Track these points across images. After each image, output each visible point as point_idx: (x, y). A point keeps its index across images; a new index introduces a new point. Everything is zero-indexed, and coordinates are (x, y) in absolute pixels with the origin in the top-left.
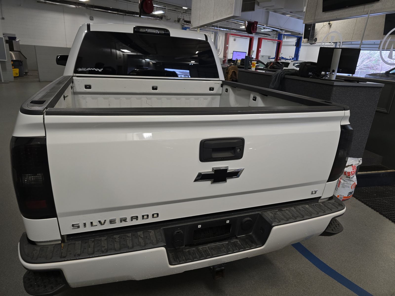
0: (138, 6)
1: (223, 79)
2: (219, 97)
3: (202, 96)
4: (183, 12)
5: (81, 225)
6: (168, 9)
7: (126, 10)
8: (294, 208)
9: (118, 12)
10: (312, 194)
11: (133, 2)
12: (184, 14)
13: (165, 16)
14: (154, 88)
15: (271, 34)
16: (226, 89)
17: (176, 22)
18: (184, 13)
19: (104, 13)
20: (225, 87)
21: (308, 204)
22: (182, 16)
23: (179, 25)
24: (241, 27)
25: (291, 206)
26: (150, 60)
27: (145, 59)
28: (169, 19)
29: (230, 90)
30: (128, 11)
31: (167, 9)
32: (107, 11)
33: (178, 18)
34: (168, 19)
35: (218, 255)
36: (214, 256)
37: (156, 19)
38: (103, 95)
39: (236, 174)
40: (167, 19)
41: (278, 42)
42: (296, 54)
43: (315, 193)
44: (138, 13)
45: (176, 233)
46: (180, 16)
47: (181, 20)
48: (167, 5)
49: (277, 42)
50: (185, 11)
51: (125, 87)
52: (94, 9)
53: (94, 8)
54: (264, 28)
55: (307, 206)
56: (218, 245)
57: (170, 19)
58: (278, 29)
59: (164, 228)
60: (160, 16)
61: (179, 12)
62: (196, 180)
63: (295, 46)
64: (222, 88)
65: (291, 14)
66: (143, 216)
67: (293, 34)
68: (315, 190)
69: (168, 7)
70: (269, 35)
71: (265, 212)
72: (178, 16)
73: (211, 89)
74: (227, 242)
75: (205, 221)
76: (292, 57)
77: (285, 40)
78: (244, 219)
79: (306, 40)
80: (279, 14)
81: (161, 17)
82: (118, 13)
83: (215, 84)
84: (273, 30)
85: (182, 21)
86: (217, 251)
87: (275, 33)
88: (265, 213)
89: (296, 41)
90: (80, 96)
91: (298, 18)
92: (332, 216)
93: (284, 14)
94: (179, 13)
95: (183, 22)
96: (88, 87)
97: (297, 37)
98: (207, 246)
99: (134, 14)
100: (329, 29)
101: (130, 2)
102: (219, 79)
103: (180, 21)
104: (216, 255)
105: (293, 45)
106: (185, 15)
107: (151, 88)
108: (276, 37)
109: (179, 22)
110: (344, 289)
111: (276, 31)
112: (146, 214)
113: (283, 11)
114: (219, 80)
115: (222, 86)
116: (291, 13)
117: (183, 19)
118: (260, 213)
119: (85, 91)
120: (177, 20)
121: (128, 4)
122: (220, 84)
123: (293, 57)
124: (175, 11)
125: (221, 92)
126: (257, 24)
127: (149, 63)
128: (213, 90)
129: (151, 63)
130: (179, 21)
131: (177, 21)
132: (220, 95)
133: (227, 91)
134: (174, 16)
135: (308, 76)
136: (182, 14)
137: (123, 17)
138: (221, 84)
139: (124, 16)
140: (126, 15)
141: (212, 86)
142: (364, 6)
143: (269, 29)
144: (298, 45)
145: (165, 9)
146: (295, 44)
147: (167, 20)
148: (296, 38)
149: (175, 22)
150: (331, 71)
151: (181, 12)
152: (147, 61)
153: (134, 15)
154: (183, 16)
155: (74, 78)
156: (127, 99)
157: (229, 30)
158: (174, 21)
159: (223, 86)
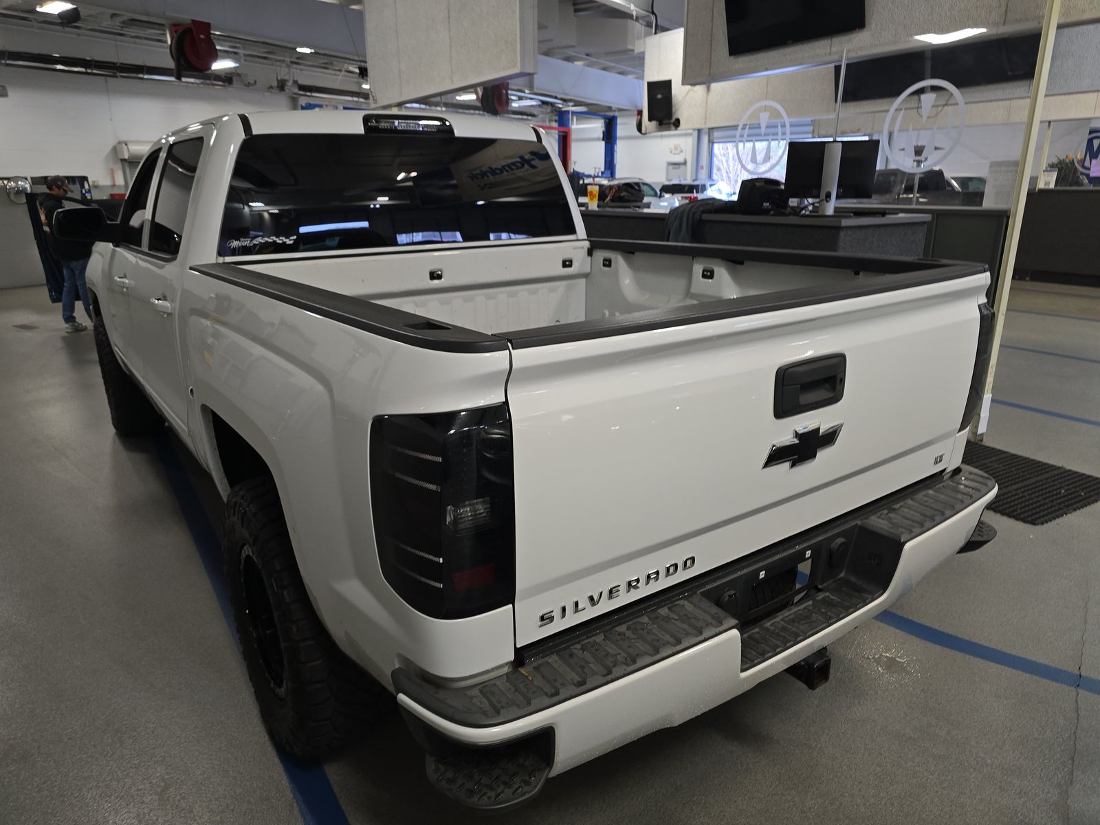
0: (168, 51)
1: (587, 236)
2: (583, 281)
4: (293, 63)
5: (557, 614)
6: (245, 55)
7: (115, 61)
8: (912, 499)
9: (90, 68)
10: (936, 463)
11: (132, 37)
12: (294, 68)
13: (239, 75)
14: (434, 276)
15: (536, 113)
16: (605, 260)
17: (274, 91)
18: (294, 66)
19: (41, 71)
20: (600, 255)
21: (931, 488)
22: (289, 73)
23: (282, 99)
24: (458, 98)
25: (905, 498)
26: (266, 204)
27: (251, 204)
28: (252, 82)
29: (619, 260)
30: (121, 64)
31: (242, 56)
32: (51, 66)
33: (278, 81)
34: (249, 83)
35: (815, 630)
36: (808, 634)
37: (213, 85)
39: (830, 438)
40: (247, 83)
41: (559, 132)
42: (608, 162)
43: (940, 461)
44: (173, 69)
45: (727, 598)
46: (283, 73)
47: (290, 83)
48: (240, 43)
49: (557, 132)
50: (298, 58)
52: (8, 62)
53: (9, 59)
54: (520, 98)
55: (931, 492)
56: (799, 612)
57: (255, 82)
58: (556, 98)
59: (702, 590)
60: (223, 74)
61: (279, 61)
62: (766, 465)
63: (603, 140)
64: (590, 258)
65: (587, 59)
66: (668, 569)
67: (593, 111)
68: (940, 454)
69: (244, 49)
70: (533, 116)
71: (867, 518)
72: (277, 74)
73: (567, 263)
75: (770, 560)
76: (600, 171)
77: (576, 126)
78: (835, 543)
79: (654, 123)
80: (558, 58)
81: (225, 77)
82: (89, 71)
83: (574, 249)
84: (544, 103)
85: (291, 88)
86: (807, 623)
87: (549, 109)
88: (868, 521)
89: (603, 129)
91: (605, 69)
92: (982, 505)
93: (568, 59)
94: (278, 63)
95: (296, 90)
97: (605, 117)
98: (780, 617)
99: (142, 73)
100: (705, 94)
101: (122, 38)
102: (577, 237)
103: (286, 87)
104: (813, 631)
105: (598, 139)
106: (297, 69)
107: (428, 276)
108: (550, 121)
109: (284, 90)
110: (994, 668)
111: (552, 104)
112: (673, 562)
113: (571, 52)
114: (577, 239)
115: (590, 253)
116: (587, 57)
117: (295, 82)
118: (859, 522)
120: (275, 84)
121: (119, 43)
122: (585, 250)
123: (603, 169)
124: (265, 58)
125: (588, 270)
126: (507, 89)
127: (259, 215)
128: (570, 266)
129: (266, 215)
130: (282, 86)
131: (278, 87)
132: (586, 276)
133: (607, 263)
134: (266, 73)
135: (766, 212)
136: (288, 66)
137: (106, 82)
138: (588, 249)
139: (108, 79)
140: (116, 77)
141: (567, 256)
142: (829, 41)
143: (531, 99)
144: (609, 137)
145: (235, 53)
146: (602, 136)
147: (245, 85)
148: (602, 121)
149: (271, 90)
150: (823, 196)
151: (284, 61)
152: (254, 209)
153: (141, 76)
154: (293, 72)
157: (427, 107)
158: (269, 88)
159: (595, 253)
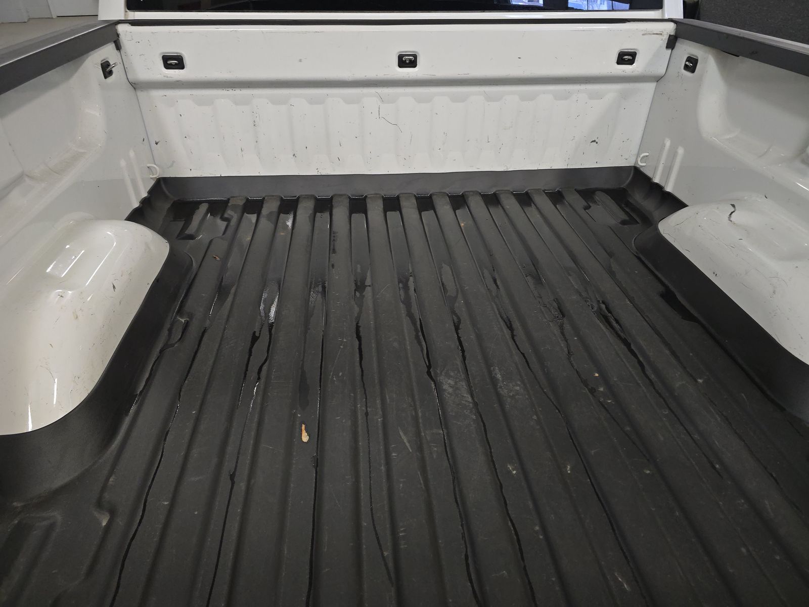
1: (679, 14)
2: (651, 87)
3: (583, 87)
14: (407, 61)
16: (689, 59)
20: (686, 49)
29: (709, 61)
38: (231, 90)
51: (300, 61)
64: (670, 51)
73: (627, 58)
90: (157, 93)
96: (174, 62)
102: (663, 14)
107: (396, 61)
114: (660, 18)
115: (671, 43)
119: (166, 79)
122: (666, 37)
125: (661, 70)
128: (631, 62)
132: (658, 79)
133: (692, 65)
138: (669, 36)
141: (628, 46)
155: (121, 28)
156: (312, 101)
159: (678, 45)
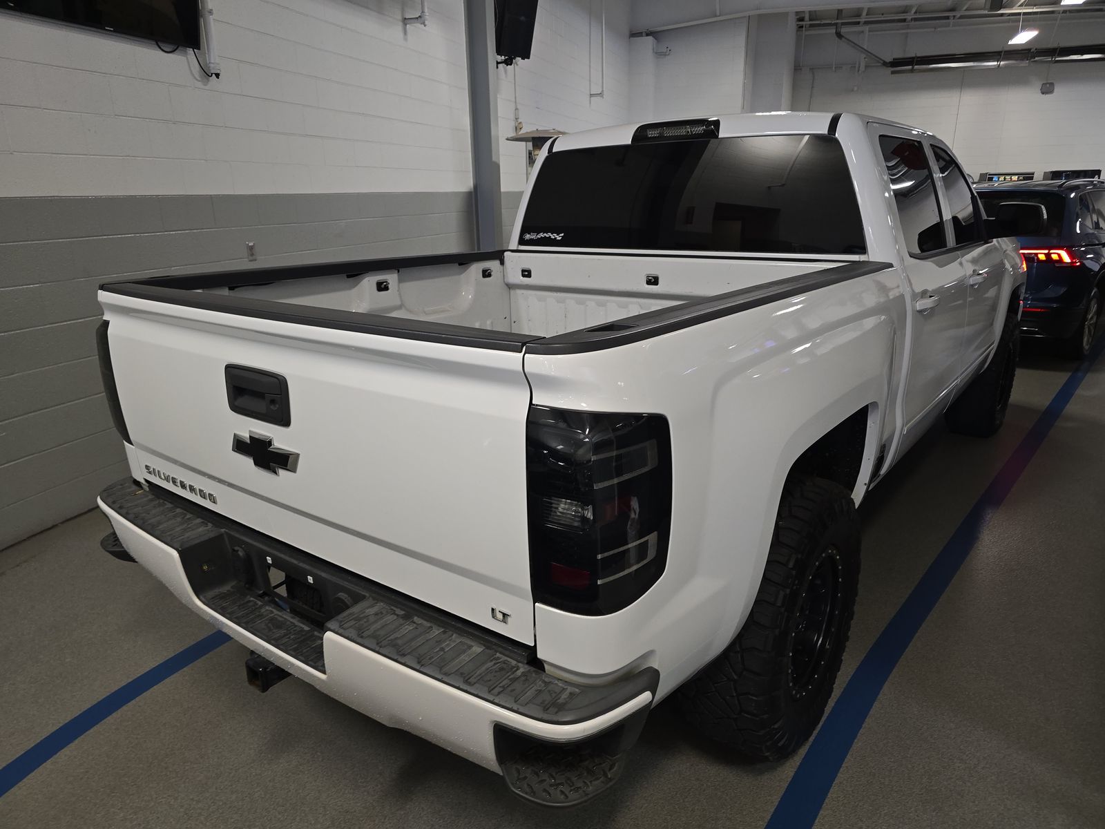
5: (152, 471)
14: (653, 281)
36: (250, 629)
45: (232, 549)
56: (288, 623)
59: (227, 531)
66: (200, 491)
74: (306, 628)
78: (339, 594)
90: (519, 292)
96: (527, 273)
118: (368, 597)
119: (521, 283)
155: (506, 254)
156: (598, 304)
